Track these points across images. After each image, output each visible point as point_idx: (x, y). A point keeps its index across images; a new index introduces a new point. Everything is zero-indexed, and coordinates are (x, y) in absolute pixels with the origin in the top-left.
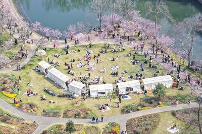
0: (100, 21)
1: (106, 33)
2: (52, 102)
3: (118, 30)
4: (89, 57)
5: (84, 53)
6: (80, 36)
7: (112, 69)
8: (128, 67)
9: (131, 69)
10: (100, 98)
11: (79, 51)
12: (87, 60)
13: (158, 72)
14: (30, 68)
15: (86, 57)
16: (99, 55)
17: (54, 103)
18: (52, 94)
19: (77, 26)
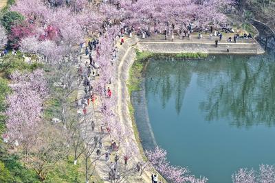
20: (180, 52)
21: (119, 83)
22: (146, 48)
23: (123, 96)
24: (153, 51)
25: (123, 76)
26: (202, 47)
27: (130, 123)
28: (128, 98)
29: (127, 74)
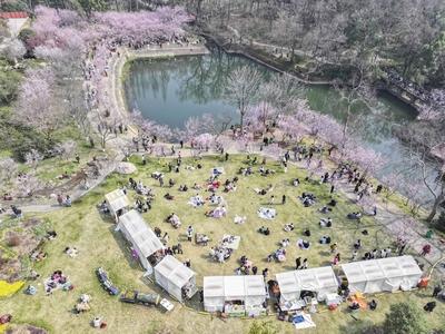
0: (242, 114)
1: (251, 135)
2: (97, 323)
3: (272, 132)
4: (215, 181)
5: (207, 172)
6: (205, 138)
7: (262, 215)
8: (295, 213)
9: (301, 221)
10: (229, 316)
11: (199, 167)
12: (211, 190)
13: (365, 232)
14: (92, 203)
15: (210, 181)
16: (235, 180)
17: (103, 326)
18: (109, 290)
19: (202, 120)
20: (155, 55)
21: (113, 76)
22: (132, 54)
23: (116, 84)
24: (137, 56)
25: (116, 72)
26: (170, 50)
27: (121, 100)
28: (120, 85)
29: (120, 70)
